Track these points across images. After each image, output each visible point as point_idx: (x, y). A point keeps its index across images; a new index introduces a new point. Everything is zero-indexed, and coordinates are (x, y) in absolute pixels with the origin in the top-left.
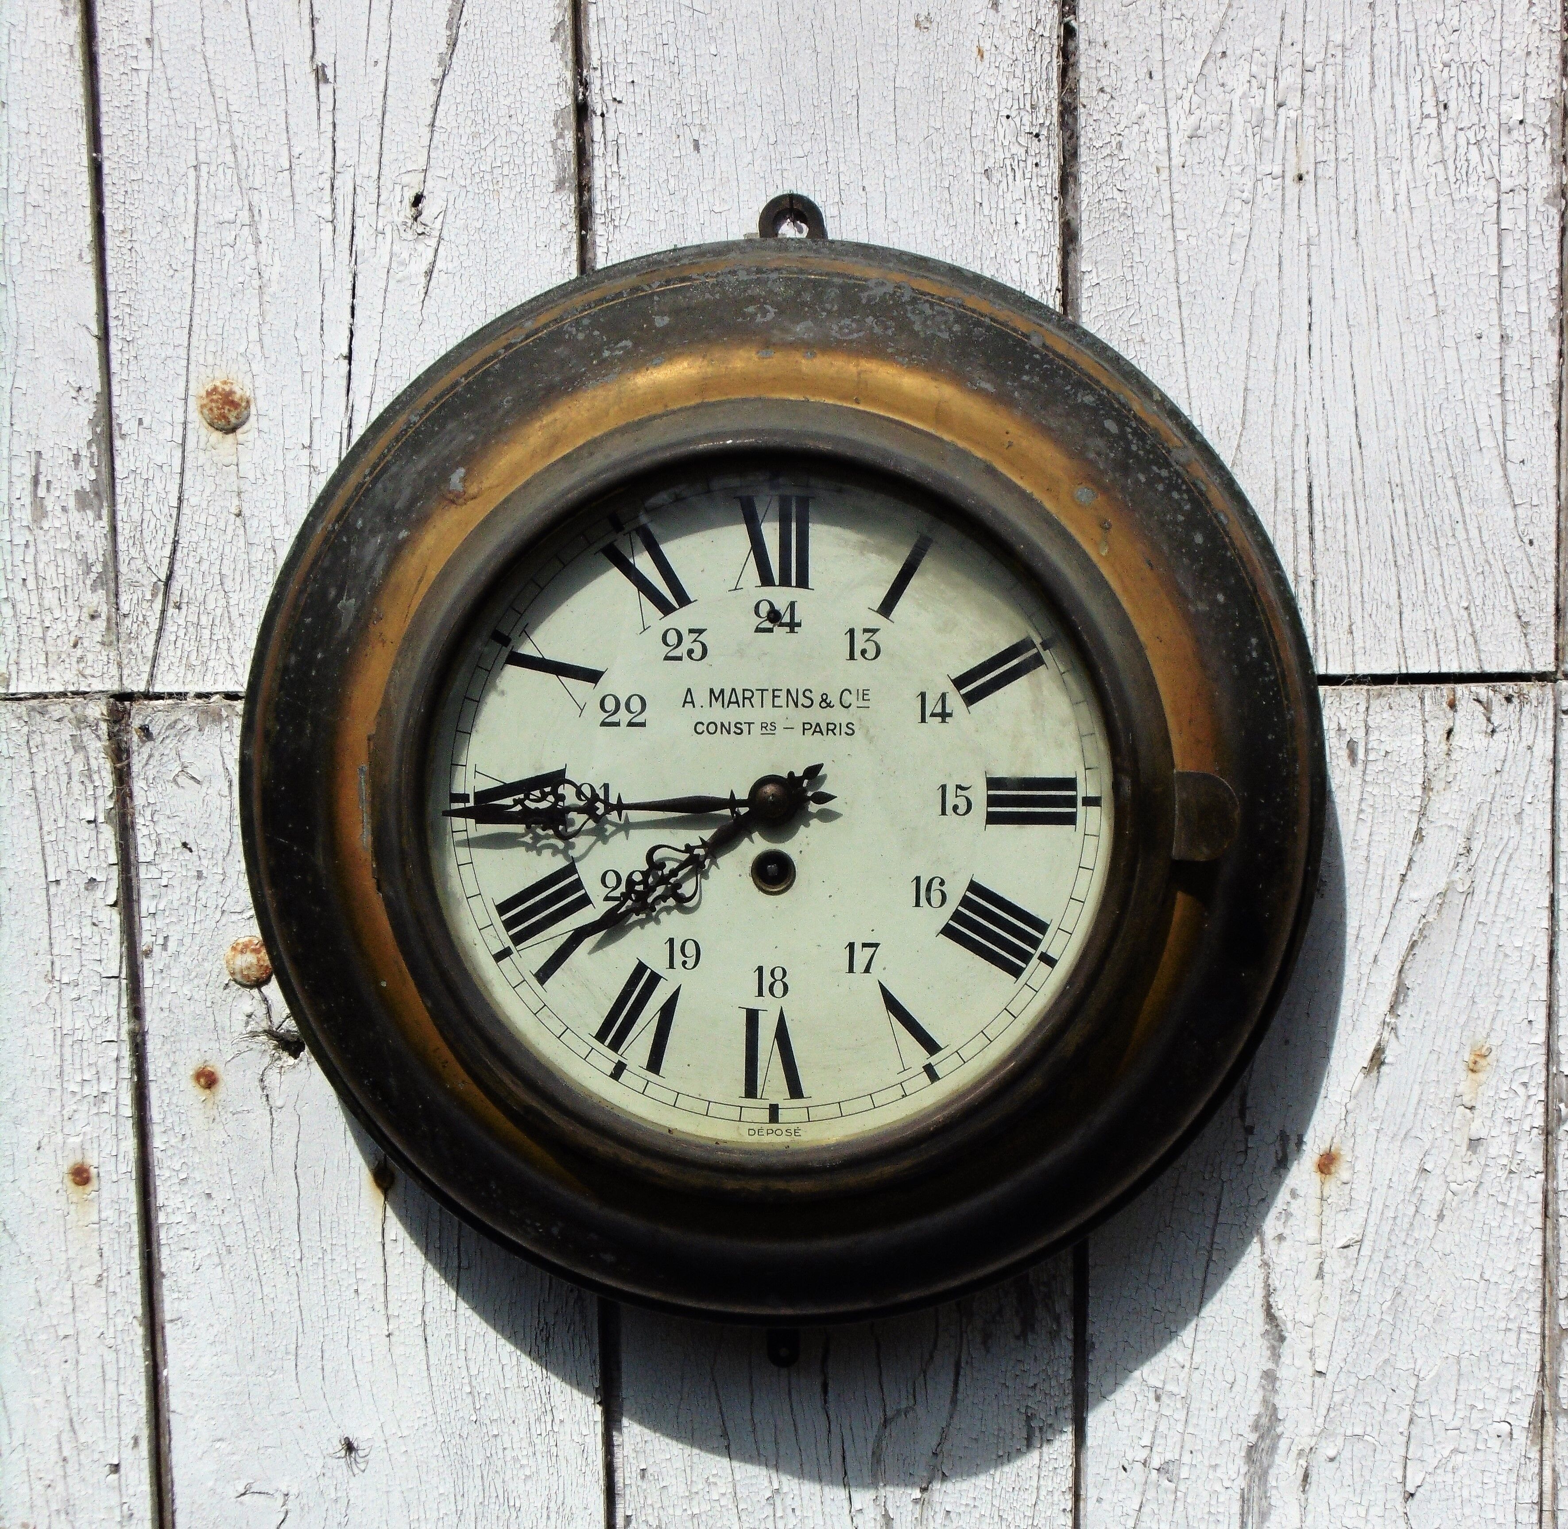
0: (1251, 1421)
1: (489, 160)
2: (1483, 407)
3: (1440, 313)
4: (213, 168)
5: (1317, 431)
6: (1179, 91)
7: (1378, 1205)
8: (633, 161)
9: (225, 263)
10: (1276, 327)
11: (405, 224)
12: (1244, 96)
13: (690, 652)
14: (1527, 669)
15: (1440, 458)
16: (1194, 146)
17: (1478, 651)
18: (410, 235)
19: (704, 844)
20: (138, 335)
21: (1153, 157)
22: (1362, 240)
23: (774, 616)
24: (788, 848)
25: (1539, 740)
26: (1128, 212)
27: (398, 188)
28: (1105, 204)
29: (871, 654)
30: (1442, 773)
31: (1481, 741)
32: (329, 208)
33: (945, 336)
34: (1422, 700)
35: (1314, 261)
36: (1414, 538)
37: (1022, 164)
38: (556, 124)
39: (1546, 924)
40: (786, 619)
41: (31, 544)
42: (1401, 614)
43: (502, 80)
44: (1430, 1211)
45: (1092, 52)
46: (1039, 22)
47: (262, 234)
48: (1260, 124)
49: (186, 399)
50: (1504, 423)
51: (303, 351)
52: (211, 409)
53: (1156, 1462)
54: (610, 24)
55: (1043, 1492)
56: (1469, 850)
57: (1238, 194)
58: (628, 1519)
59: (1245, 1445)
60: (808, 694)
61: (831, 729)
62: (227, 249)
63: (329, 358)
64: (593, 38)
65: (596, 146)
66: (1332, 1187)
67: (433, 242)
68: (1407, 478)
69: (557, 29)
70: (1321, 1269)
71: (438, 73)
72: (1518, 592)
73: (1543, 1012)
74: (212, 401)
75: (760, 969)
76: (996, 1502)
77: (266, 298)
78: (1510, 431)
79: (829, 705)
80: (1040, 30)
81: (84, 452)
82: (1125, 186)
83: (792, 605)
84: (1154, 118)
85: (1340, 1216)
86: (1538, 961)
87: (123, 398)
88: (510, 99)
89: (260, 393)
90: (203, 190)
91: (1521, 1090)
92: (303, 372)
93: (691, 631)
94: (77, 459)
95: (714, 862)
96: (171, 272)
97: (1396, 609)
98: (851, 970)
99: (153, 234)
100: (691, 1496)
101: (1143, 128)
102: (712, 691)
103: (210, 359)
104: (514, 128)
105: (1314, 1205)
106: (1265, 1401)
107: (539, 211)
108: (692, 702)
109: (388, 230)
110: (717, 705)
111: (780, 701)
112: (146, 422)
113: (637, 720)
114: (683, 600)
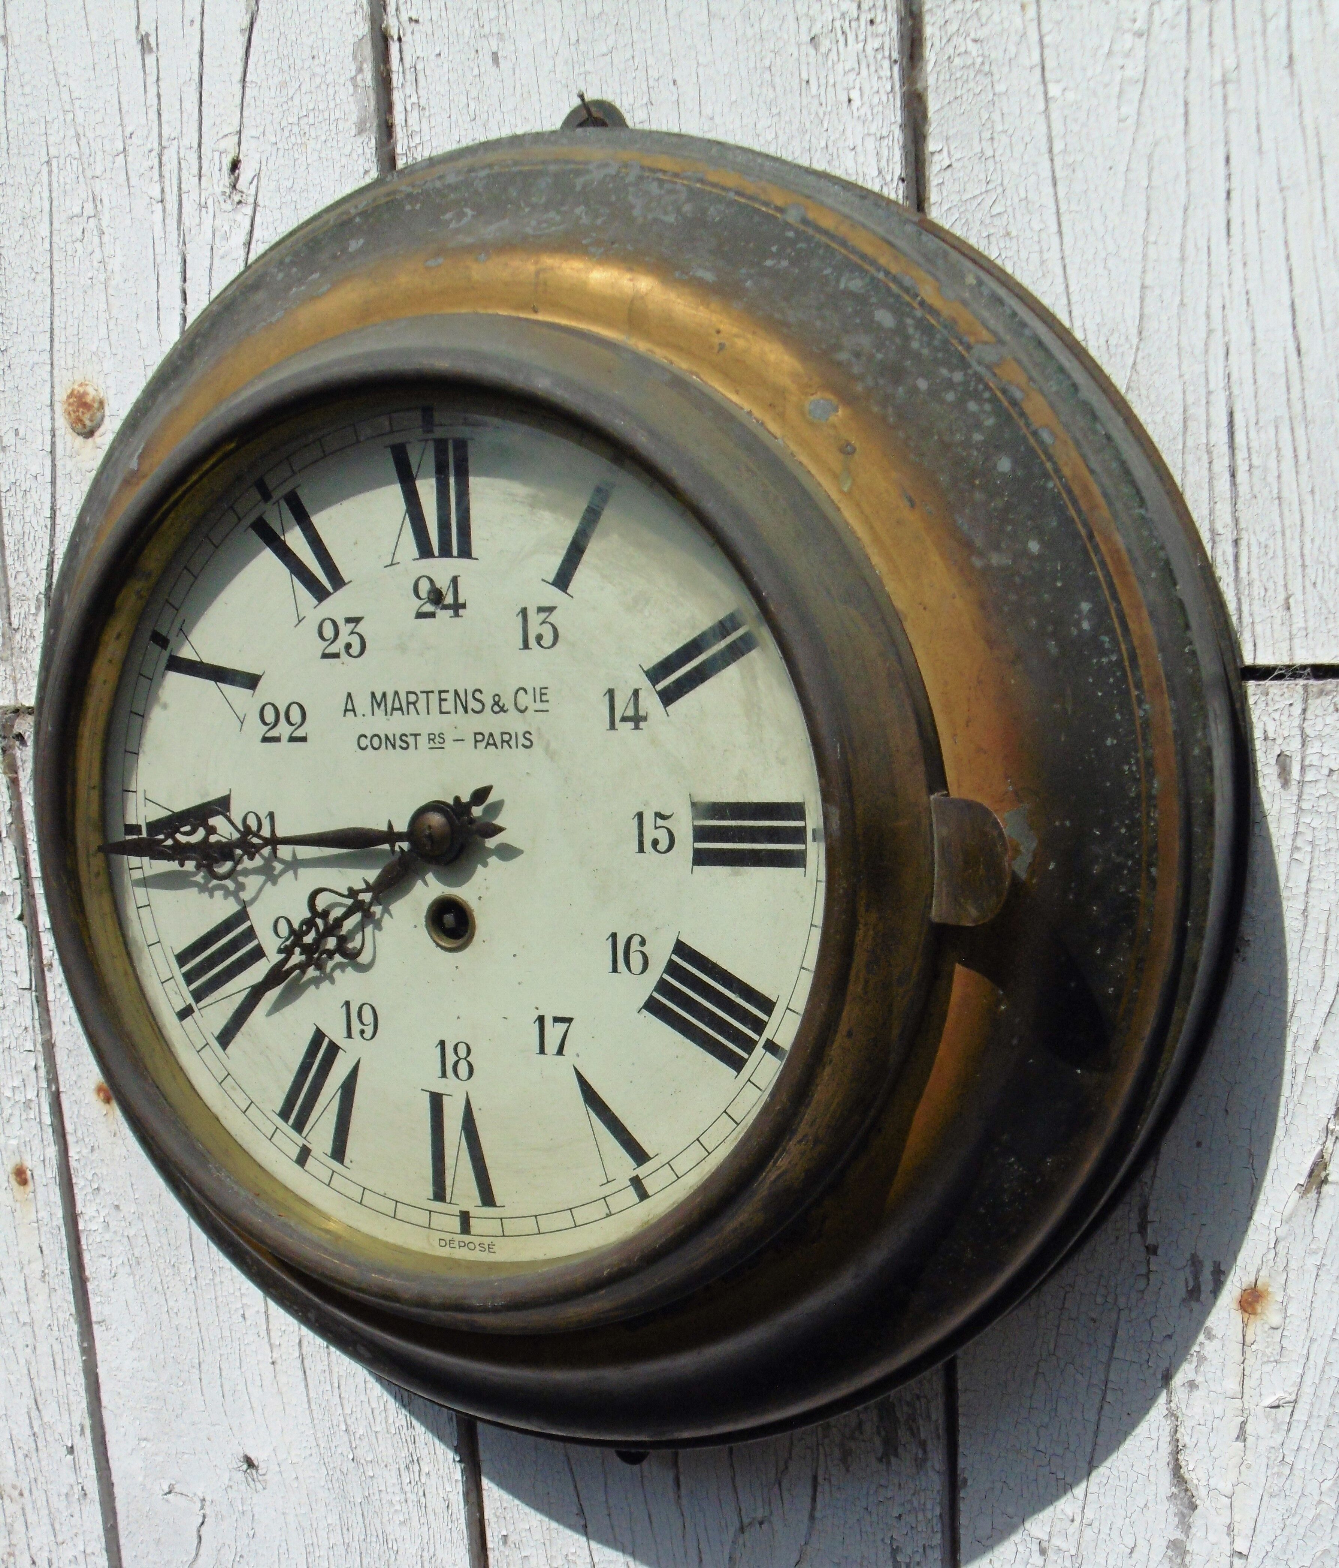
4: (62, 161)
5: (1240, 337)
8: (432, 88)
9: (76, 259)
10: (1183, 199)
11: (224, 193)
13: (348, 646)
18: (228, 206)
19: (369, 888)
20: (10, 344)
22: (1299, 67)
23: (436, 597)
24: (465, 893)
26: (986, 68)
27: (217, 154)
28: (957, 61)
29: (547, 640)
32: (158, 187)
33: (670, 219)
35: (1231, 105)
37: (854, 24)
38: (355, 58)
40: (449, 600)
43: (305, 17)
47: (105, 224)
49: (52, 405)
51: (144, 343)
52: (71, 413)
57: (1128, 24)
60: (479, 696)
61: (507, 740)
62: (78, 245)
65: (393, 77)
66: (1256, 1331)
67: (249, 210)
71: (247, 20)
74: (71, 405)
75: (442, 1043)
77: (110, 291)
79: (502, 710)
82: (981, 34)
83: (455, 580)
85: (1269, 1367)
87: (2, 409)
88: (314, 37)
89: (111, 393)
90: (55, 185)
92: (146, 367)
93: (348, 620)
95: (386, 910)
96: (33, 275)
98: (542, 1051)
99: (17, 238)
102: (373, 695)
103: (69, 363)
104: (315, 70)
105: (1234, 1350)
107: (344, 161)
108: (353, 710)
109: (210, 203)
110: (380, 712)
111: (448, 706)
112: (21, 433)
113: (299, 733)
114: (338, 581)
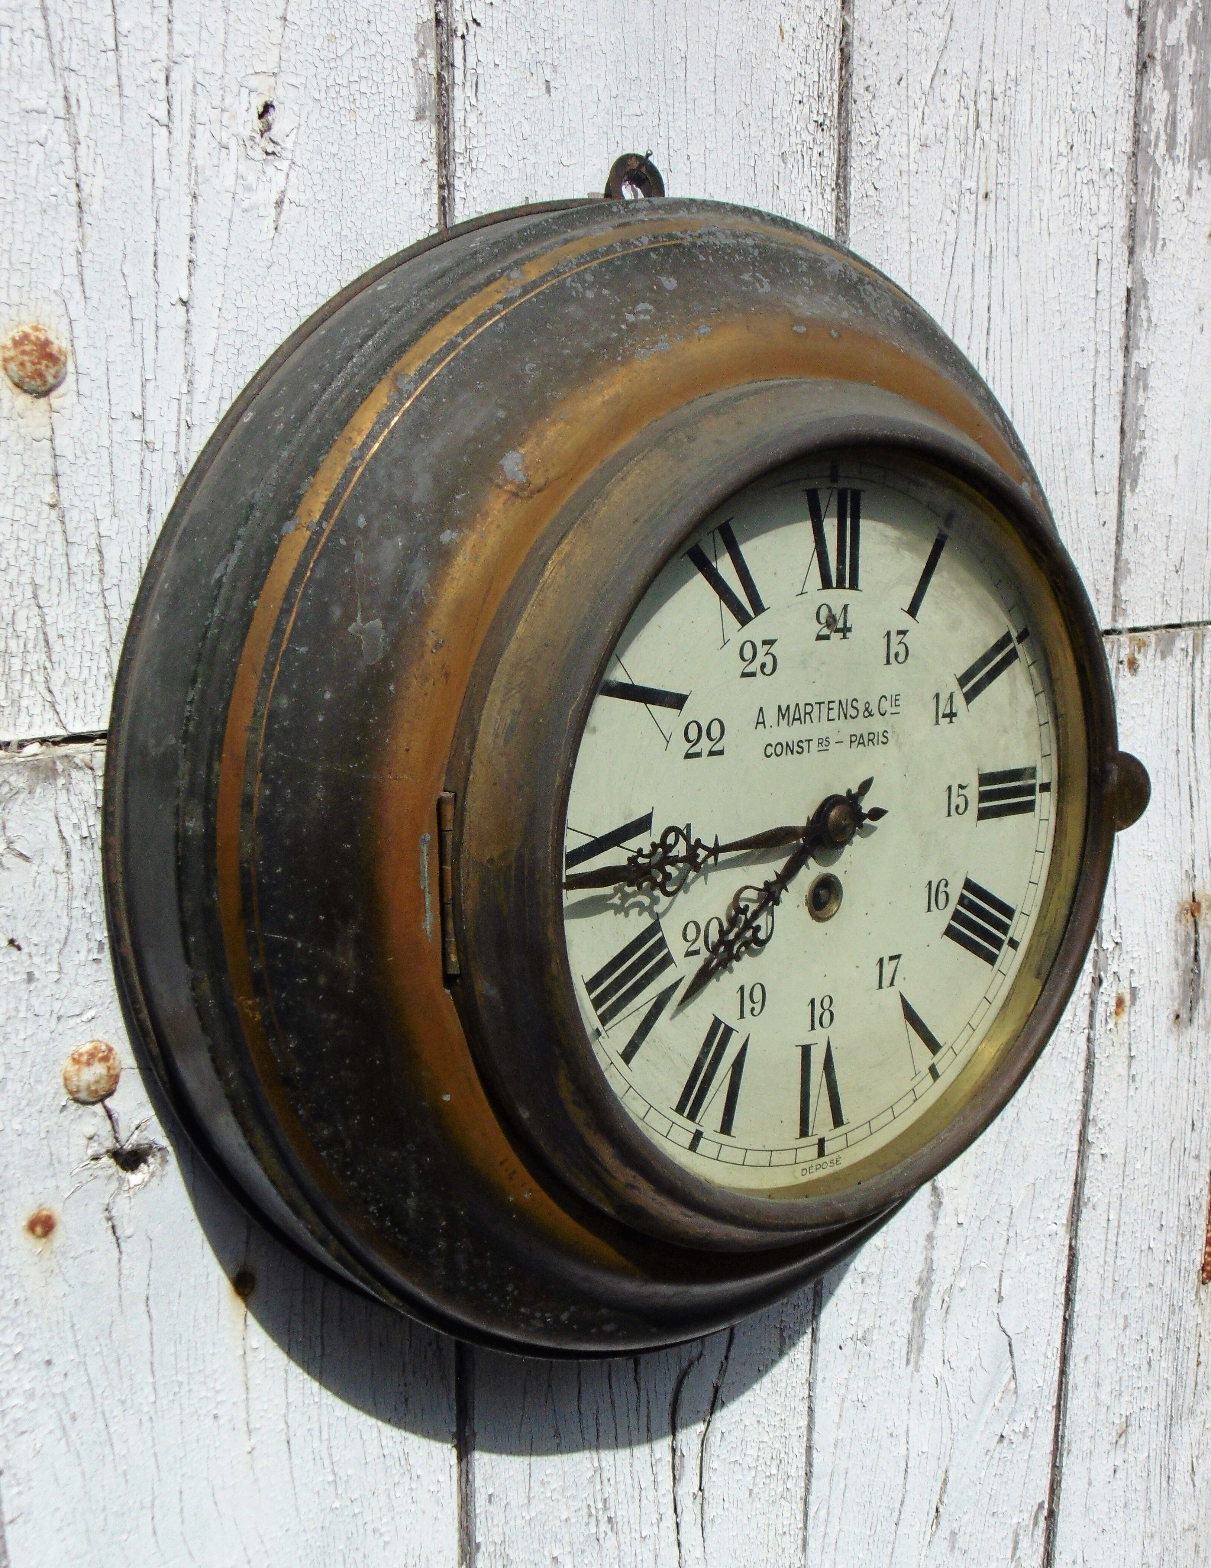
1: (345, 71)
4: (15, 35)
6: (917, 100)
8: (490, 96)
9: (35, 167)
10: (968, 331)
11: (252, 138)
12: (956, 114)
13: (763, 666)
15: (1057, 450)
16: (924, 155)
18: (257, 153)
19: (779, 876)
21: (898, 160)
23: (831, 621)
24: (834, 869)
27: (245, 92)
28: (866, 200)
29: (902, 657)
32: (163, 107)
35: (992, 273)
37: (810, 152)
38: (417, 39)
40: (840, 625)
45: (860, 50)
46: (827, 11)
47: (82, 133)
48: (964, 142)
50: (1094, 424)
51: (132, 291)
52: (22, 364)
57: (949, 204)
60: (855, 704)
61: (873, 739)
62: (37, 149)
63: (164, 302)
65: (456, 72)
67: (283, 166)
72: (1095, 565)
74: (24, 352)
75: (813, 1001)
77: (87, 218)
78: (1096, 431)
79: (871, 715)
80: (827, 20)
83: (846, 609)
84: (900, 123)
89: (79, 344)
92: (133, 320)
93: (765, 643)
98: (881, 985)
101: (893, 131)
102: (780, 707)
103: (15, 297)
104: (373, 37)
107: (398, 142)
108: (764, 723)
109: (233, 144)
110: (783, 723)
111: (833, 714)
113: (717, 748)
114: (759, 608)
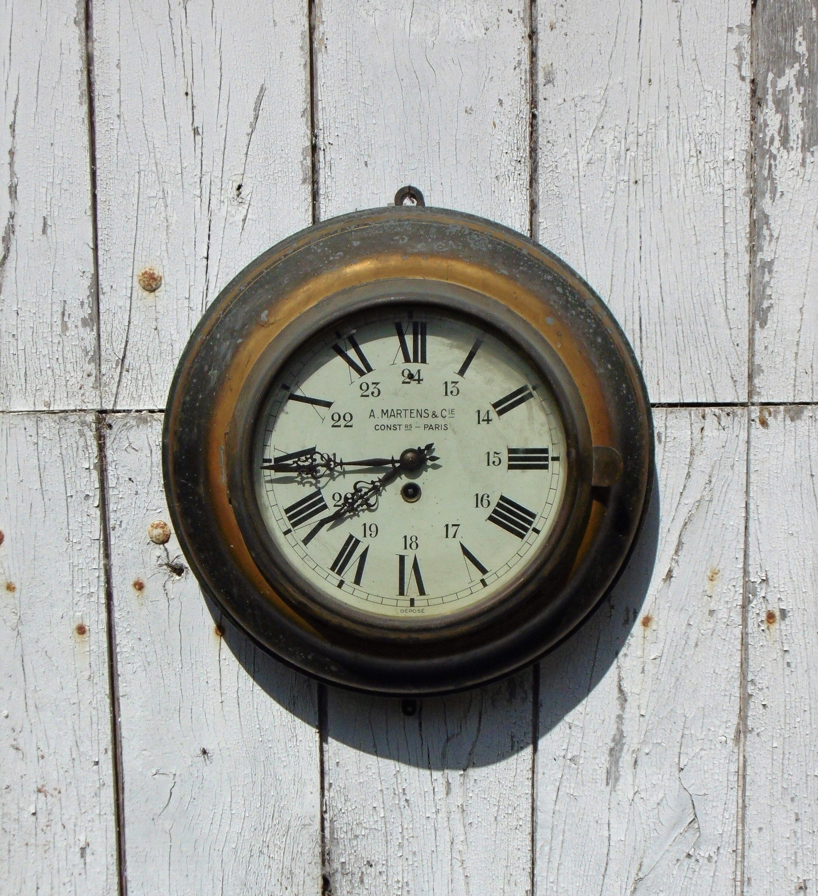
0: (611, 737)
1: (272, 170)
2: (716, 284)
3: (698, 243)
4: (147, 173)
5: (644, 294)
6: (583, 143)
7: (669, 640)
8: (337, 171)
9: (151, 216)
10: (626, 248)
11: (233, 198)
12: (611, 145)
13: (373, 393)
14: (736, 401)
15: (698, 306)
16: (590, 167)
17: (714, 393)
18: (236, 203)
19: (380, 480)
20: (111, 248)
21: (571, 172)
22: (663, 210)
23: (411, 376)
24: (416, 481)
25: (741, 432)
26: (560, 196)
27: (230, 182)
28: (550, 192)
29: (455, 393)
30: (699, 447)
31: (716, 433)
32: (199, 191)
33: (485, 249)
34: (690, 416)
35: (642, 219)
36: (686, 342)
37: (513, 174)
38: (303, 154)
39: (744, 515)
40: (416, 378)
41: (61, 342)
42: (680, 376)
44: (692, 643)
45: (544, 125)
46: (521, 111)
47: (169, 202)
48: (618, 158)
49: (132, 277)
50: (726, 292)
51: (186, 255)
52: (144, 281)
53: (569, 756)
54: (328, 110)
55: (519, 771)
56: (710, 482)
57: (609, 188)
58: (331, 785)
59: (609, 748)
60: (426, 411)
61: (437, 427)
62: (152, 209)
63: (198, 258)
64: (320, 115)
65: (321, 164)
66: (648, 632)
67: (246, 206)
68: (683, 316)
69: (304, 112)
70: (643, 669)
71: (250, 130)
72: (732, 367)
73: (742, 554)
74: (145, 277)
75: (405, 537)
76: (497, 775)
77: (170, 231)
78: (728, 296)
79: (436, 417)
80: (521, 115)
81: (86, 301)
82: (559, 184)
83: (419, 371)
84: (571, 155)
85: (653, 645)
86: (740, 531)
87: (104, 277)
88: (283, 142)
89: (166, 274)
90: (142, 183)
91: (732, 589)
92: (186, 265)
93: (373, 383)
94: (82, 304)
95: (384, 489)
96: (127, 219)
97: (678, 374)
98: (447, 537)
99: (119, 202)
100: (360, 774)
101: (567, 159)
102: (382, 410)
103: (144, 259)
104: (284, 156)
105: (641, 640)
106: (618, 728)
107: (294, 193)
108: (374, 416)
109: (226, 201)
110: (385, 417)
111: (414, 415)
112: (114, 287)
113: (349, 424)
114: (370, 369)
